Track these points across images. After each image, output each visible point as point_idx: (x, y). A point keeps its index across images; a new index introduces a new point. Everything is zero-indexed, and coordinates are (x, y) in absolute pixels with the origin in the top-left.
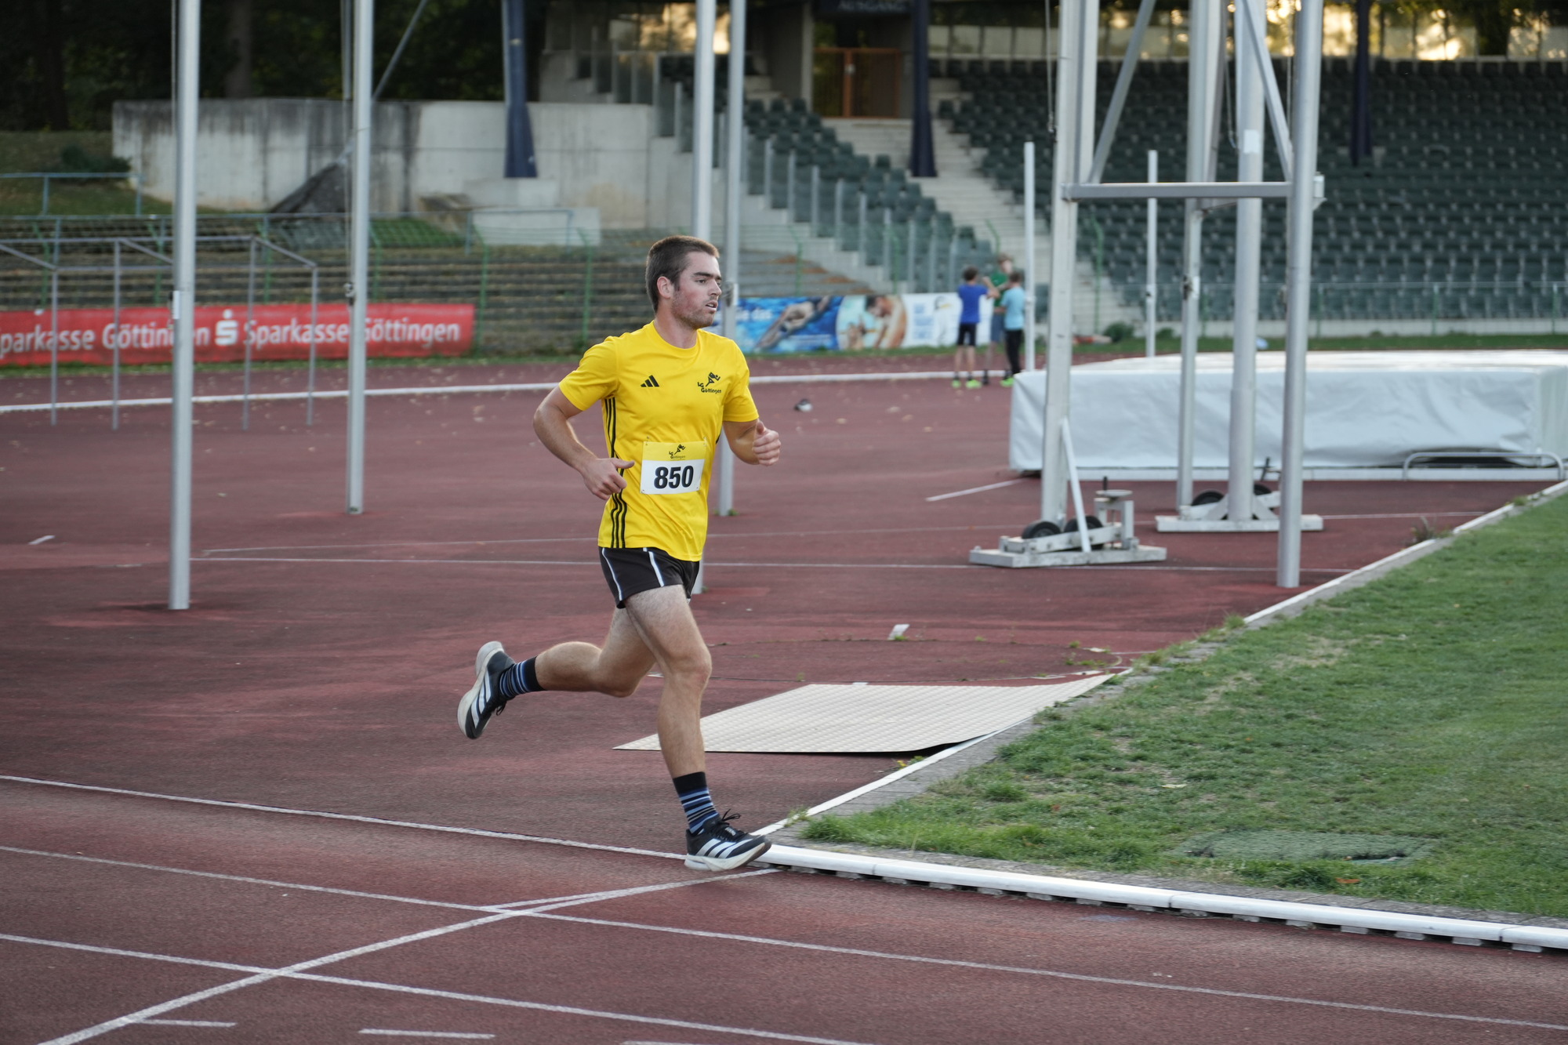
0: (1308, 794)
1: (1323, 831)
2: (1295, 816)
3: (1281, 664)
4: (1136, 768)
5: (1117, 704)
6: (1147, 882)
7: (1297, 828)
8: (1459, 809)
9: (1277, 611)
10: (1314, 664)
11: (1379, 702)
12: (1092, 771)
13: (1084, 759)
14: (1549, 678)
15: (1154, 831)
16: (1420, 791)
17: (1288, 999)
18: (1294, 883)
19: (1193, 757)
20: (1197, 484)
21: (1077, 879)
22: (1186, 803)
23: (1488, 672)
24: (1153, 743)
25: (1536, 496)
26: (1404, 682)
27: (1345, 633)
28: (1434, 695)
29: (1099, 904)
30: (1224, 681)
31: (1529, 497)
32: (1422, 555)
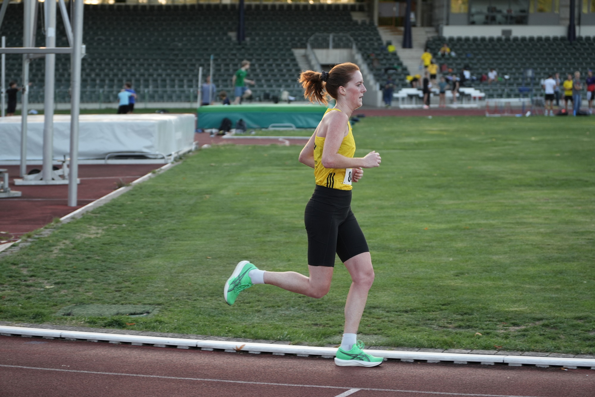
0: (104, 289)
1: (114, 304)
2: (101, 298)
3: (79, 237)
4: (32, 280)
5: (19, 254)
6: (50, 327)
7: (104, 303)
8: (165, 293)
9: (72, 216)
10: (92, 236)
11: (122, 251)
12: (14, 282)
13: (10, 277)
14: (185, 241)
15: (46, 306)
16: (148, 286)
17: (119, 374)
18: (109, 325)
19: (54, 275)
20: (28, 167)
21: (21, 327)
22: (56, 294)
23: (161, 239)
24: (37, 270)
25: (159, 169)
26: (129, 243)
27: (101, 224)
28: (142, 248)
29: (31, 337)
30: (58, 244)
31: (157, 170)
32: (122, 193)
